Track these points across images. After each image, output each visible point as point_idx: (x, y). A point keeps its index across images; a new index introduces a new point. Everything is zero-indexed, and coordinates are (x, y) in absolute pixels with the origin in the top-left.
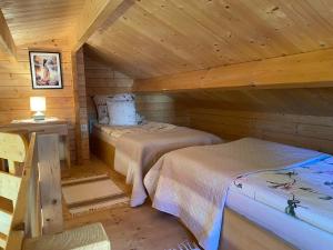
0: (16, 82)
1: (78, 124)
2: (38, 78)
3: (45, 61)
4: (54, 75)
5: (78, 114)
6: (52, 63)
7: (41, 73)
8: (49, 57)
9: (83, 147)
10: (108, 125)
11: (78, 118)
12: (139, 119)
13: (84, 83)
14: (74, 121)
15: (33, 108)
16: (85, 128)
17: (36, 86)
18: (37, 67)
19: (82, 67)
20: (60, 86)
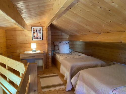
0: (27, 38)
1: (48, 53)
2: (34, 36)
3: (37, 30)
4: (40, 35)
5: (48, 49)
6: (39, 31)
7: (35, 35)
8: (38, 28)
9: (49, 62)
10: (59, 53)
11: (48, 51)
12: (71, 51)
13: (50, 38)
14: (46, 52)
15: (32, 47)
16: (50, 54)
17: (33, 39)
18: (34, 33)
19: (50, 32)
20: (42, 39)
